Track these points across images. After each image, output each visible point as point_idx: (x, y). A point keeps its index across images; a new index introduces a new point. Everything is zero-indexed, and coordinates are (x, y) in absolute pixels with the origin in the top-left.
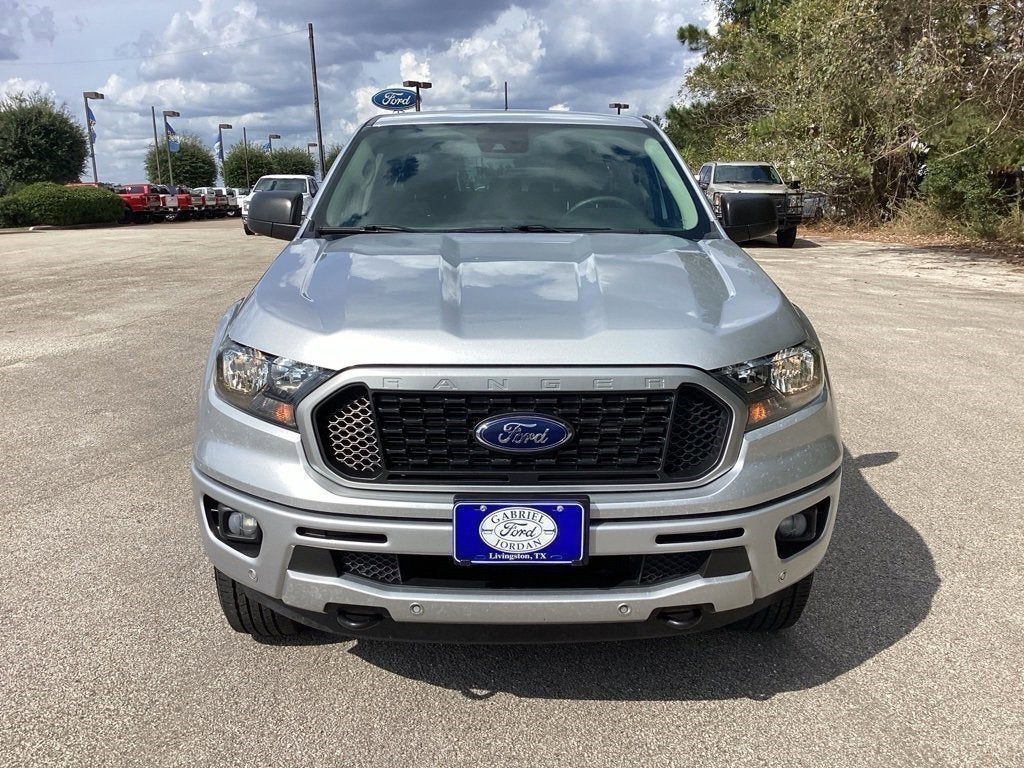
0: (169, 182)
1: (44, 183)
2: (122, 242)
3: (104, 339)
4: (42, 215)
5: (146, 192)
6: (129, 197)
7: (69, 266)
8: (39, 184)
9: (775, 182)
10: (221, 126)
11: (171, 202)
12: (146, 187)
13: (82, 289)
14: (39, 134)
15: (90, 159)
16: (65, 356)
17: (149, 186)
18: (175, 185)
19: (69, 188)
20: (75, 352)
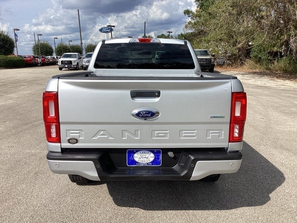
0: (39, 54)
1: (2, 55)
2: (23, 73)
3: (11, 101)
4: (1, 65)
5: (32, 58)
6: (27, 59)
7: (7, 80)
9: (208, 55)
10: (55, 38)
11: (39, 60)
12: (32, 56)
13: (8, 87)
14: (0, 41)
15: (16, 48)
17: (33, 56)
18: (41, 55)
19: (9, 57)
20: (2, 105)
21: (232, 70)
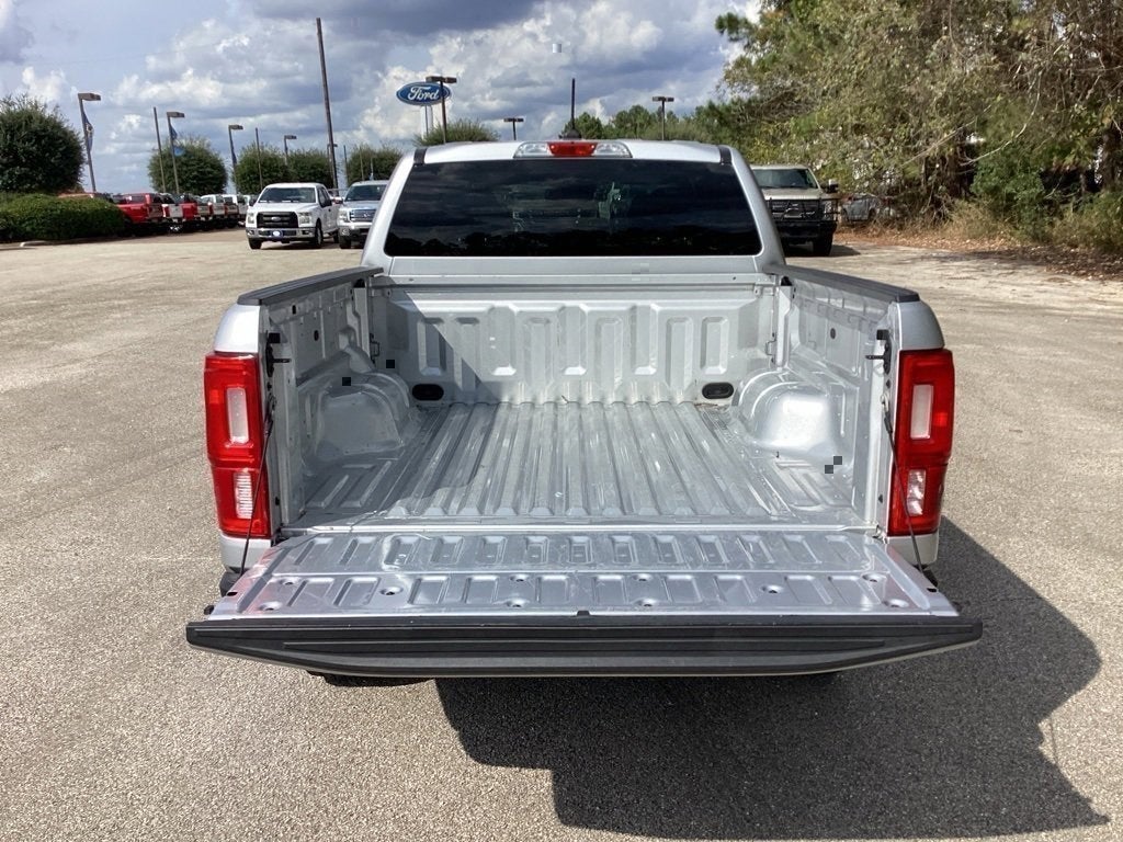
0: (174, 189)
1: (36, 194)
2: (118, 259)
3: (77, 370)
4: (33, 229)
5: (148, 202)
6: (129, 208)
7: (56, 288)
8: (30, 196)
9: (811, 186)
10: (231, 127)
11: (176, 212)
12: (147, 196)
13: (64, 315)
14: (30, 141)
15: (87, 167)
16: (34, 389)
17: (151, 195)
18: (181, 192)
19: (63, 199)
20: (44, 385)
21: (903, 244)
